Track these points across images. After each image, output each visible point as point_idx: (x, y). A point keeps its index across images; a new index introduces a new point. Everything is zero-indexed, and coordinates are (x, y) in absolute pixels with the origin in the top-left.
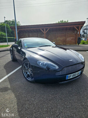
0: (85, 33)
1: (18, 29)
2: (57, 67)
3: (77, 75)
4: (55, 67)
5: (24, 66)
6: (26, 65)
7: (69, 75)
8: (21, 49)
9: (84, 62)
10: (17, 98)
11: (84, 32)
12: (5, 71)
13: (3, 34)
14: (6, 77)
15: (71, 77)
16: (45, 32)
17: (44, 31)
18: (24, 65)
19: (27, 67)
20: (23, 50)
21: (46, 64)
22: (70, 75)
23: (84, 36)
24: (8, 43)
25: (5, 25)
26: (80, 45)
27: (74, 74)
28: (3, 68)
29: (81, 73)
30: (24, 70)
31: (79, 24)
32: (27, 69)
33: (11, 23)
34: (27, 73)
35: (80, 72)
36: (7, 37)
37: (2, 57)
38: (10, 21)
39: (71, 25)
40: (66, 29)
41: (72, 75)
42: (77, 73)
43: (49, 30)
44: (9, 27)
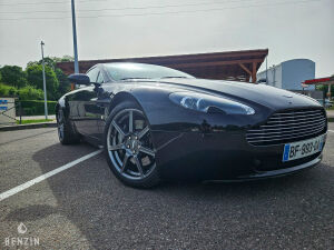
3: (313, 151)
5: (113, 129)
7: (291, 145)
10: (89, 237)
12: (36, 165)
18: (114, 123)
27: (306, 142)
28: (29, 159)
30: (111, 144)
31: (253, 58)
32: (125, 139)
36: (46, 102)
38: (58, 59)
39: (231, 59)
42: (314, 141)
44: (54, 74)
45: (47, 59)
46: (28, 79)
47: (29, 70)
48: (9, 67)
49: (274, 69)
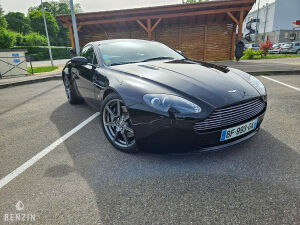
0: (252, 31)
1: (78, 21)
2: (198, 109)
3: (247, 131)
4: (192, 108)
5: (107, 111)
6: (112, 109)
7: (228, 130)
8: (94, 68)
9: (265, 96)
11: (249, 28)
12: (54, 127)
13: (39, 37)
14: (60, 140)
15: (234, 135)
16: (149, 29)
17: (146, 26)
18: (107, 107)
19: (116, 113)
20: (99, 70)
21: (167, 103)
22: (231, 129)
23: (249, 40)
24: (54, 61)
25: (43, 13)
26: (241, 61)
27: (240, 126)
28: (48, 120)
29: (258, 125)
31: (240, 5)
32: (115, 119)
33: (58, 9)
34: (114, 129)
35: (255, 121)
36: (50, 47)
37: (43, 93)
38: (55, 4)
39: (218, 7)
40: (206, 20)
41: (236, 128)
42: (248, 124)
43: (161, 24)
44: (54, 20)
45: (45, 4)
46: (32, 25)
47: (31, 16)
48: (13, 14)
49: (267, 8)
